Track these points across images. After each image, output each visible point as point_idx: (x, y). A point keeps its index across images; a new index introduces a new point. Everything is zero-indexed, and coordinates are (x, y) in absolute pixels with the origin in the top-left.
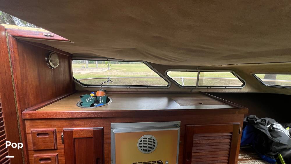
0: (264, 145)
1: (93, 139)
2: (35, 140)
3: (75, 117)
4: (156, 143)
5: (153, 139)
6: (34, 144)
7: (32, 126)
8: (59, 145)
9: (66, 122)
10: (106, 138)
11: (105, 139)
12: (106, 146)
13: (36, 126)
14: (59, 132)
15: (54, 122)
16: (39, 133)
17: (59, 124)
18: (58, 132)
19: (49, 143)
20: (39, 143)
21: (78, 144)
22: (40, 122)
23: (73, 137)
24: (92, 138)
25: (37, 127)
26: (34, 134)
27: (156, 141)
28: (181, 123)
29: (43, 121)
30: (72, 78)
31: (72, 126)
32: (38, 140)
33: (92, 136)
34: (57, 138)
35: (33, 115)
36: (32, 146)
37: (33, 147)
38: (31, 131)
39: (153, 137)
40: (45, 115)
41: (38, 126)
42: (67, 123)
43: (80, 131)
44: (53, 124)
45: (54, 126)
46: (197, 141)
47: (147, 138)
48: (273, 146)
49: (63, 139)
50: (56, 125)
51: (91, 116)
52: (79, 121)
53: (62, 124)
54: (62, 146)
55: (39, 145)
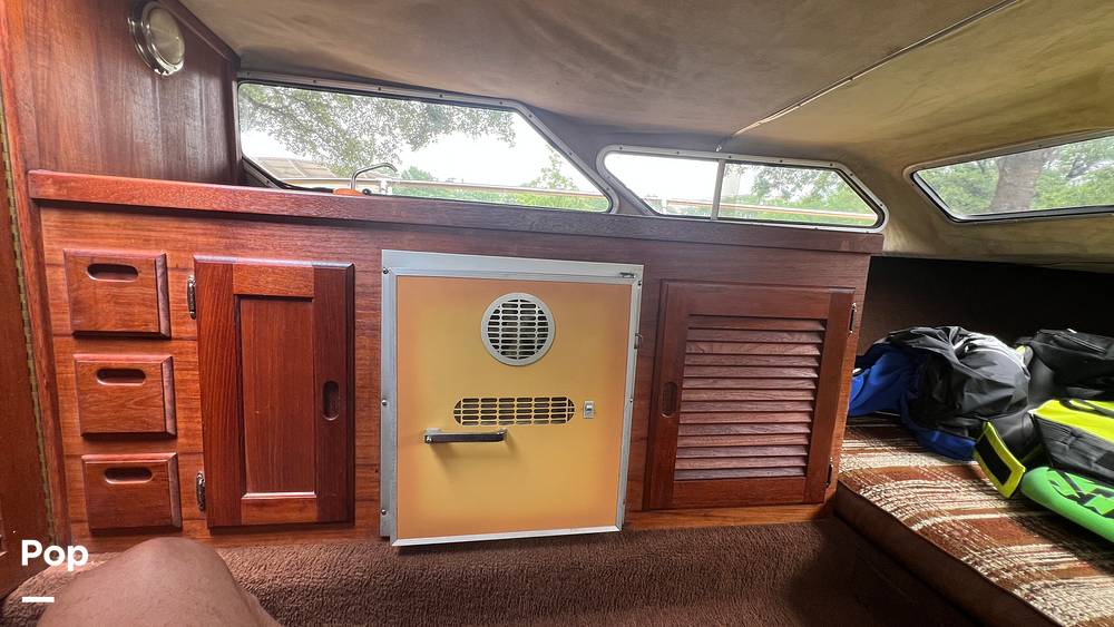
0: (935, 396)
1: (311, 306)
2: (77, 290)
3: (243, 209)
4: (551, 326)
5: (540, 312)
6: (77, 307)
7: (70, 235)
8: (177, 324)
9: (208, 232)
10: (365, 308)
11: (358, 311)
12: (361, 340)
13: (86, 235)
14: (177, 268)
15: (158, 229)
16: (96, 261)
17: (180, 237)
18: (172, 269)
19: (136, 309)
20: (96, 303)
21: (255, 322)
22: (101, 221)
23: (235, 292)
24: (309, 299)
25: (90, 241)
26: (76, 263)
27: (550, 320)
28: (645, 271)
29: (115, 220)
30: (238, 157)
31: (228, 250)
32: (94, 293)
33: (311, 293)
34: (170, 294)
35: (73, 184)
36: (68, 317)
37: (72, 319)
38: (65, 254)
39: (540, 305)
40: (123, 190)
41: (92, 238)
42: (211, 235)
43: (260, 270)
44: (152, 234)
45: (159, 243)
46: (699, 344)
47: (519, 303)
48: (966, 394)
49: (194, 295)
50: (165, 241)
51: (304, 212)
52: (258, 232)
53: (189, 238)
54: (191, 328)
55: (97, 314)
